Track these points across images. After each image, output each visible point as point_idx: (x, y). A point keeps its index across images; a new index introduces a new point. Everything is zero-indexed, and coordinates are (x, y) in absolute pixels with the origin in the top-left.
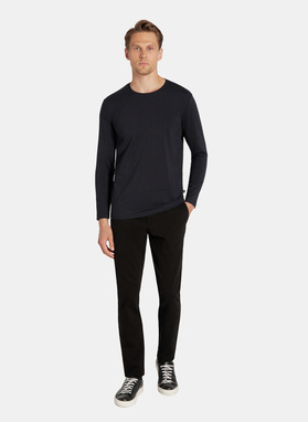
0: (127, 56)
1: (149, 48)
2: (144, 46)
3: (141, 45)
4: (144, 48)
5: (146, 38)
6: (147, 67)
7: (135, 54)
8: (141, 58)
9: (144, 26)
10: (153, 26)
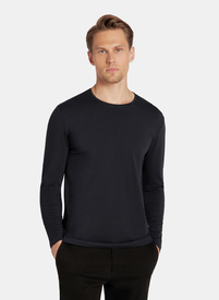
0: (91, 61)
1: (117, 49)
2: (110, 48)
3: (106, 47)
4: (111, 51)
5: (113, 37)
6: (117, 74)
7: (101, 58)
8: (108, 63)
9: (108, 22)
10: (120, 21)
